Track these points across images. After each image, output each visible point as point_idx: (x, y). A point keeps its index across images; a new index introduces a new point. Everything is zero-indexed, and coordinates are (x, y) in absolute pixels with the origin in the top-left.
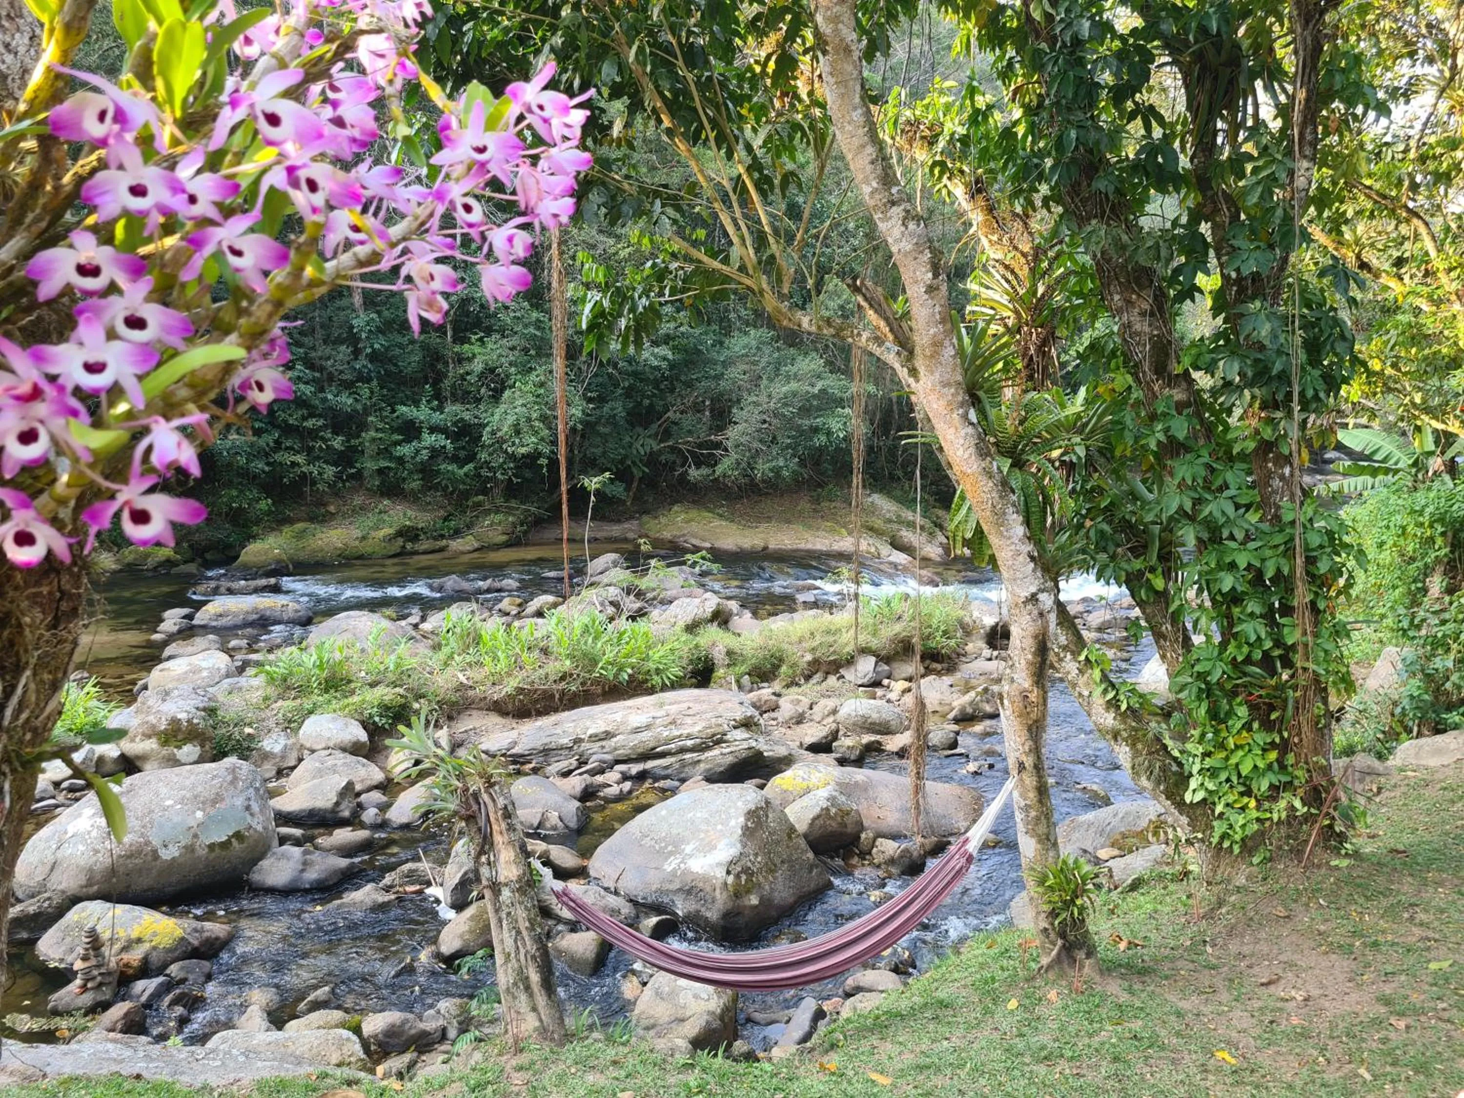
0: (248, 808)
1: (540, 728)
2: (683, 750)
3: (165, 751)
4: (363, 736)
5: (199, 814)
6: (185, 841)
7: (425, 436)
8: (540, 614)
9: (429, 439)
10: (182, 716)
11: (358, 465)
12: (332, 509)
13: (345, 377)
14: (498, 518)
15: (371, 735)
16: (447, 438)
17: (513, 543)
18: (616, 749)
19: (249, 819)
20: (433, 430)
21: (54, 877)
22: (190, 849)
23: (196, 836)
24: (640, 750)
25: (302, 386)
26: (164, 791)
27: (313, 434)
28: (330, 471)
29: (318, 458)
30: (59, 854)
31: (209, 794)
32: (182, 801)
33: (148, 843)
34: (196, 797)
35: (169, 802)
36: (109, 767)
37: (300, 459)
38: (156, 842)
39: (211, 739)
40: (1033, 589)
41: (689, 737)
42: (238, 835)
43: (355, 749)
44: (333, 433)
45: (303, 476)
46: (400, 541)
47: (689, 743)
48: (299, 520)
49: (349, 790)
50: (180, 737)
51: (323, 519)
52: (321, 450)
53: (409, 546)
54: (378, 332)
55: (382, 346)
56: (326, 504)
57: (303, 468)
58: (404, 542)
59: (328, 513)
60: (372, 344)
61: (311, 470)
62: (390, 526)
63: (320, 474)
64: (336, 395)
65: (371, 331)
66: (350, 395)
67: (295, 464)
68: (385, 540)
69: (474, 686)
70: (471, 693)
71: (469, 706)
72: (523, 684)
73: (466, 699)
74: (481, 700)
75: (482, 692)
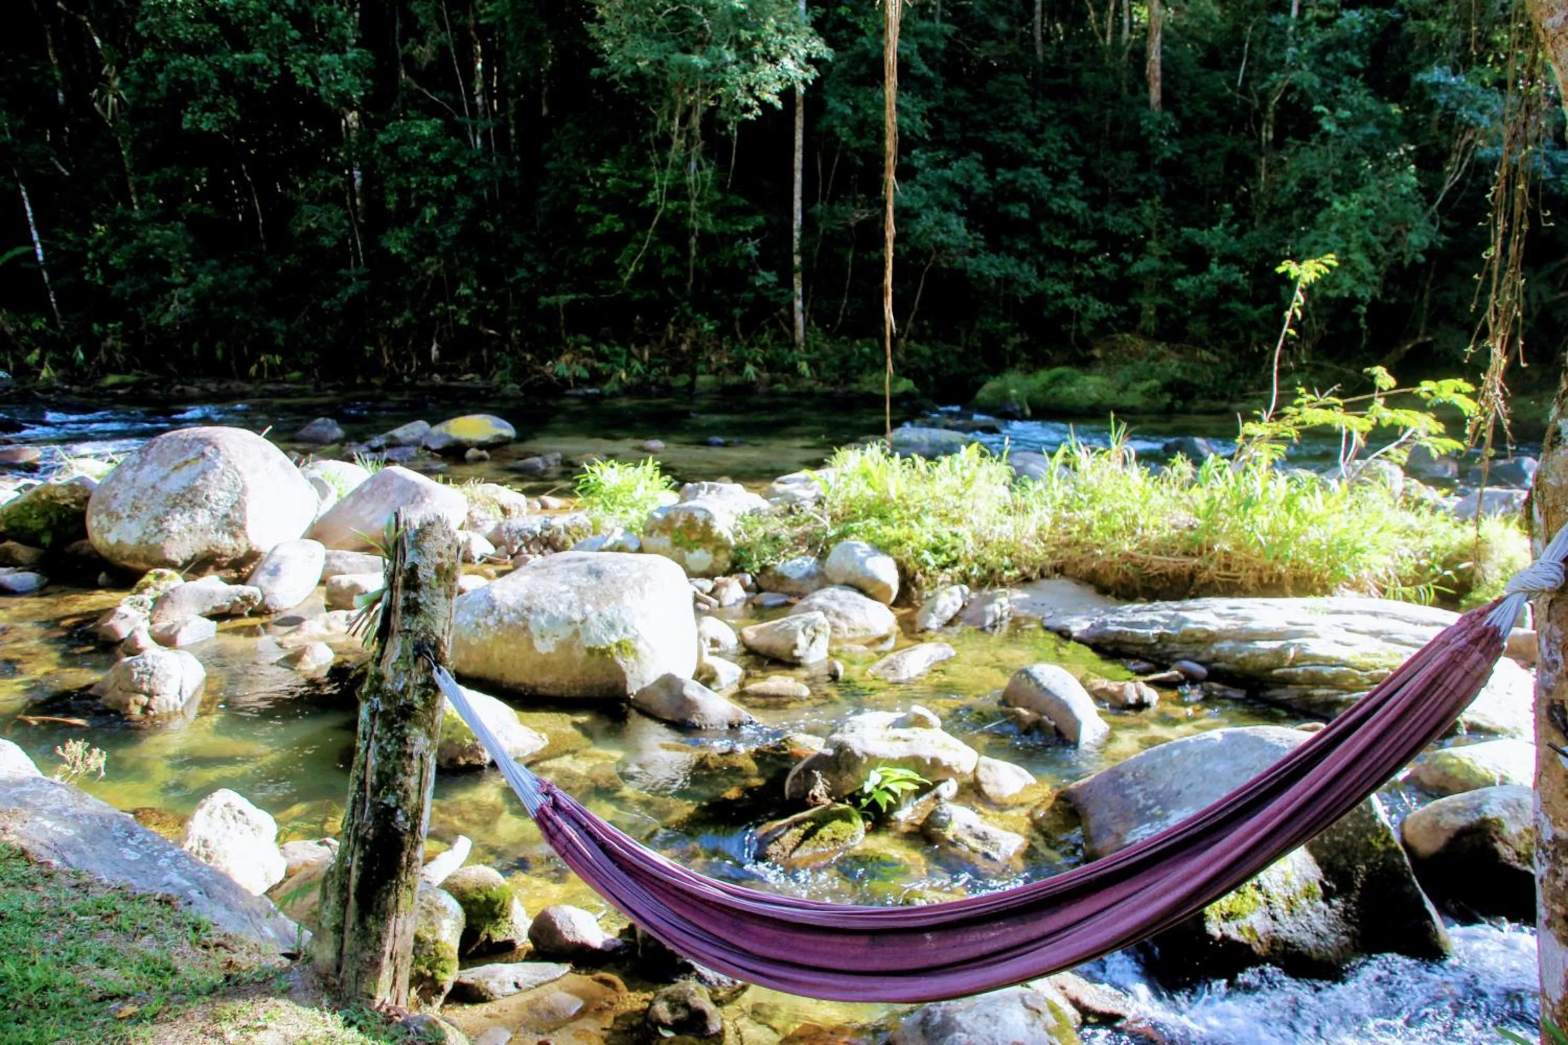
2: (1315, 680)
5: (588, 609)
7: (1213, 266)
9: (1218, 271)
10: (700, 514)
11: (1132, 301)
12: (1097, 353)
13: (1123, 190)
16: (1240, 271)
18: (1215, 659)
20: (1225, 260)
24: (1250, 668)
25: (1073, 202)
27: (1082, 258)
28: (1097, 308)
29: (1085, 290)
33: (525, 628)
37: (1065, 288)
38: (534, 629)
41: (1331, 661)
45: (1066, 310)
46: (1167, 398)
50: (694, 538)
51: (1085, 363)
52: (1089, 279)
53: (1179, 404)
54: (1172, 135)
55: (1175, 153)
56: (1091, 347)
57: (1067, 301)
58: (1173, 399)
59: (1093, 358)
60: (1162, 152)
61: (1073, 303)
62: (1158, 377)
63: (1085, 308)
64: (1114, 214)
65: (1161, 135)
66: (1130, 215)
67: (1059, 296)
68: (1148, 393)
69: (1075, 543)
70: (1065, 551)
71: (1058, 569)
72: (1133, 549)
73: (1056, 558)
74: (1076, 564)
75: (1078, 553)
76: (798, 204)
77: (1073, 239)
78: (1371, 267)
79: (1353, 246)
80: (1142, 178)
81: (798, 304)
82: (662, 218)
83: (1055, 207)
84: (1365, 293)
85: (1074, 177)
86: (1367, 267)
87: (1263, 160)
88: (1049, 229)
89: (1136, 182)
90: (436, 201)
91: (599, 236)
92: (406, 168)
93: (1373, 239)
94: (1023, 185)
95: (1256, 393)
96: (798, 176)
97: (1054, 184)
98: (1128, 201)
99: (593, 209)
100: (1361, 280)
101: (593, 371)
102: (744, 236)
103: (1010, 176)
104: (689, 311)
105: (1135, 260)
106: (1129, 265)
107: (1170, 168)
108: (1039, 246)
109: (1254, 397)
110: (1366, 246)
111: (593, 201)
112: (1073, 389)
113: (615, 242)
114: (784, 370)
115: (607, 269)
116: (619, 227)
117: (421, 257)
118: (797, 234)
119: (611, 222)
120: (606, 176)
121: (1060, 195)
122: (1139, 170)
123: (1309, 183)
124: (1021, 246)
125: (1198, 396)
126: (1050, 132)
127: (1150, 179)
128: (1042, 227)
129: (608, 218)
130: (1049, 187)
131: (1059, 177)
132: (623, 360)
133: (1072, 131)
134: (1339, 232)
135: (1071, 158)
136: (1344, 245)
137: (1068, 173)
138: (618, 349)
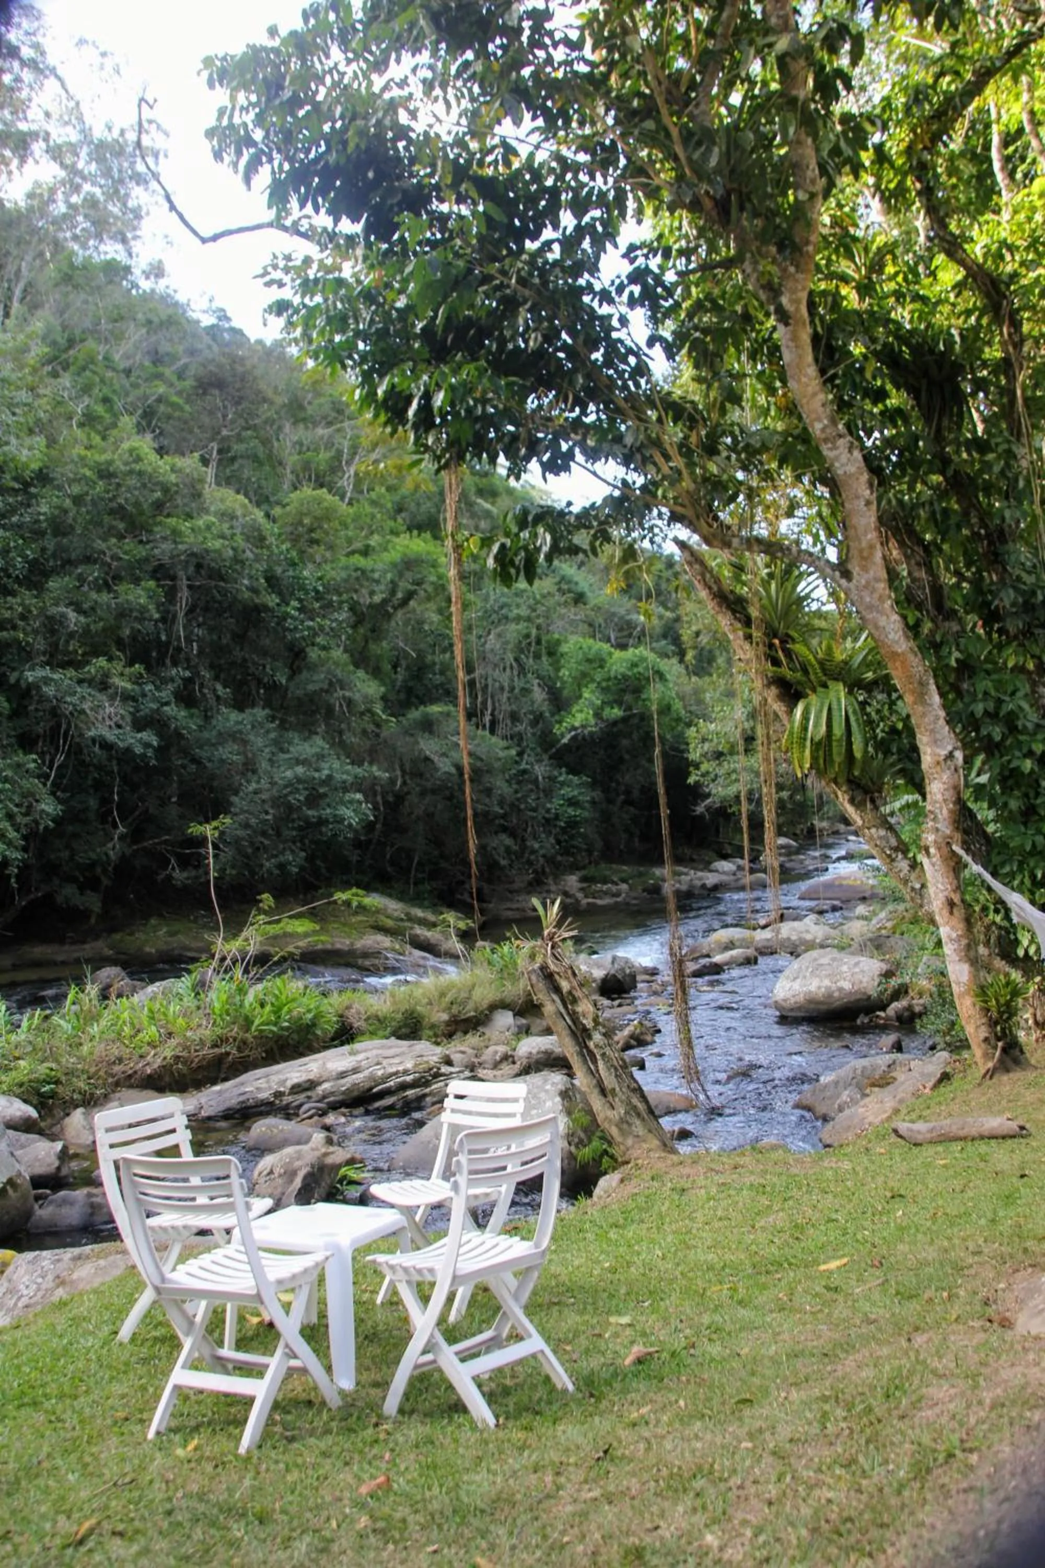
1: (220, 1093)
2: (404, 1087)
4: (31, 1113)
15: (40, 1111)
18: (324, 1097)
24: (356, 1093)
40: (950, 748)
41: (406, 1072)
42: (11, 1182)
43: (26, 1126)
47: (409, 1078)
69: (120, 1060)
70: (117, 1069)
71: (117, 1084)
72: (178, 1052)
73: (113, 1076)
74: (130, 1076)
75: (129, 1067)
100: (10, 844)
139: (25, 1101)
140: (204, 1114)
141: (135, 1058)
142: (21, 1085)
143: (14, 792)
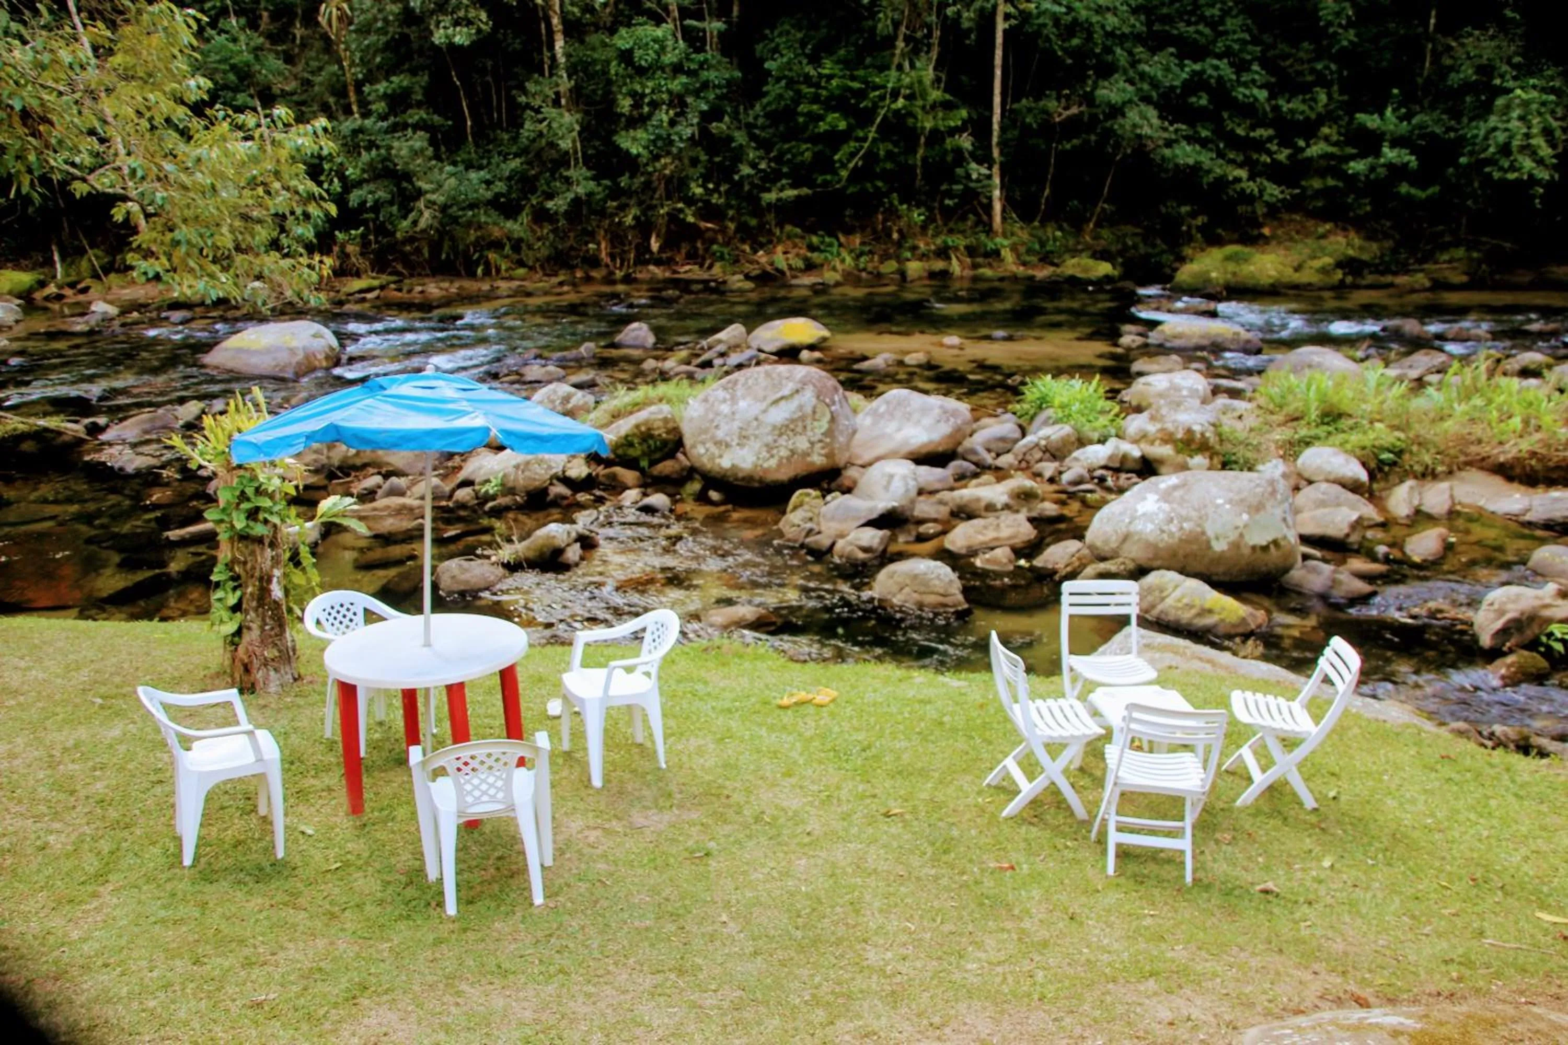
0: (1284, 520)
1: (1556, 500)
3: (1180, 458)
4: (1363, 476)
5: (1245, 517)
6: (1233, 536)
7: (1385, 150)
8: (1525, 373)
9: (1390, 154)
10: (1197, 428)
11: (1303, 183)
12: (1266, 231)
14: (1460, 252)
15: (1372, 476)
16: (1411, 154)
17: (1475, 284)
19: (1285, 530)
20: (1397, 142)
21: (1126, 546)
22: (1236, 546)
23: (1241, 535)
25: (1256, 91)
26: (1214, 490)
27: (1260, 145)
28: (1273, 191)
29: (1260, 175)
30: (1132, 528)
31: (1254, 501)
32: (1230, 501)
33: (1203, 533)
34: (1242, 500)
35: (1220, 501)
36: (1130, 465)
37: (1243, 173)
38: (1210, 533)
39: (1217, 454)
42: (1275, 543)
43: (1354, 487)
44: (1279, 145)
45: (1244, 193)
46: (1339, 275)
48: (1232, 242)
49: (1358, 524)
50: (1193, 447)
51: (1255, 242)
52: (1265, 164)
53: (1349, 279)
54: (1350, 24)
55: (1351, 42)
56: (1261, 226)
57: (1243, 185)
58: (1345, 274)
59: (1262, 236)
60: (1339, 41)
61: (1251, 187)
62: (1330, 255)
63: (1261, 191)
64: (1288, 102)
65: (1340, 25)
66: (1304, 101)
67: (1238, 180)
68: (1323, 270)
69: (1480, 442)
70: (1473, 449)
71: (1469, 464)
72: (1537, 448)
73: (1466, 455)
74: (1483, 459)
75: (1484, 450)
76: (997, 100)
77: (1253, 128)
78: (1550, 151)
79: (1535, 131)
80: (1319, 66)
81: (997, 193)
82: (885, 117)
83: (1240, 97)
84: (1543, 175)
85: (1255, 67)
86: (1545, 151)
87: (1430, 46)
88: (1230, 118)
89: (1313, 71)
90: (670, 105)
91: (819, 134)
92: (642, 72)
93: (1555, 124)
94: (1210, 76)
95: (1416, 267)
96: (998, 72)
97: (1238, 73)
98: (1306, 89)
99: (815, 107)
100: (1540, 162)
101: (806, 260)
102: (953, 131)
103: (1197, 67)
104: (896, 203)
105: (1308, 145)
106: (1302, 150)
107: (1345, 57)
108: (1221, 133)
109: (1416, 271)
110: (1547, 132)
111: (816, 99)
112: (1252, 268)
113: (835, 139)
114: (987, 255)
115: (824, 163)
116: (842, 125)
117: (657, 158)
118: (996, 127)
119: (837, 121)
120: (830, 77)
121: (1245, 85)
122: (1318, 59)
123: (1486, 70)
124: (1204, 133)
125: (1366, 272)
126: (1230, 24)
127: (1327, 67)
128: (1225, 115)
129: (832, 117)
130: (1234, 77)
131: (1241, 67)
132: (835, 250)
133: (1249, 22)
134: (1521, 118)
135: (1250, 47)
136: (1525, 130)
137: (1250, 62)
138: (827, 240)
139: (1364, 464)
140: (1528, 517)
141: (1495, 441)
142: (1364, 448)
143: (1557, 104)
